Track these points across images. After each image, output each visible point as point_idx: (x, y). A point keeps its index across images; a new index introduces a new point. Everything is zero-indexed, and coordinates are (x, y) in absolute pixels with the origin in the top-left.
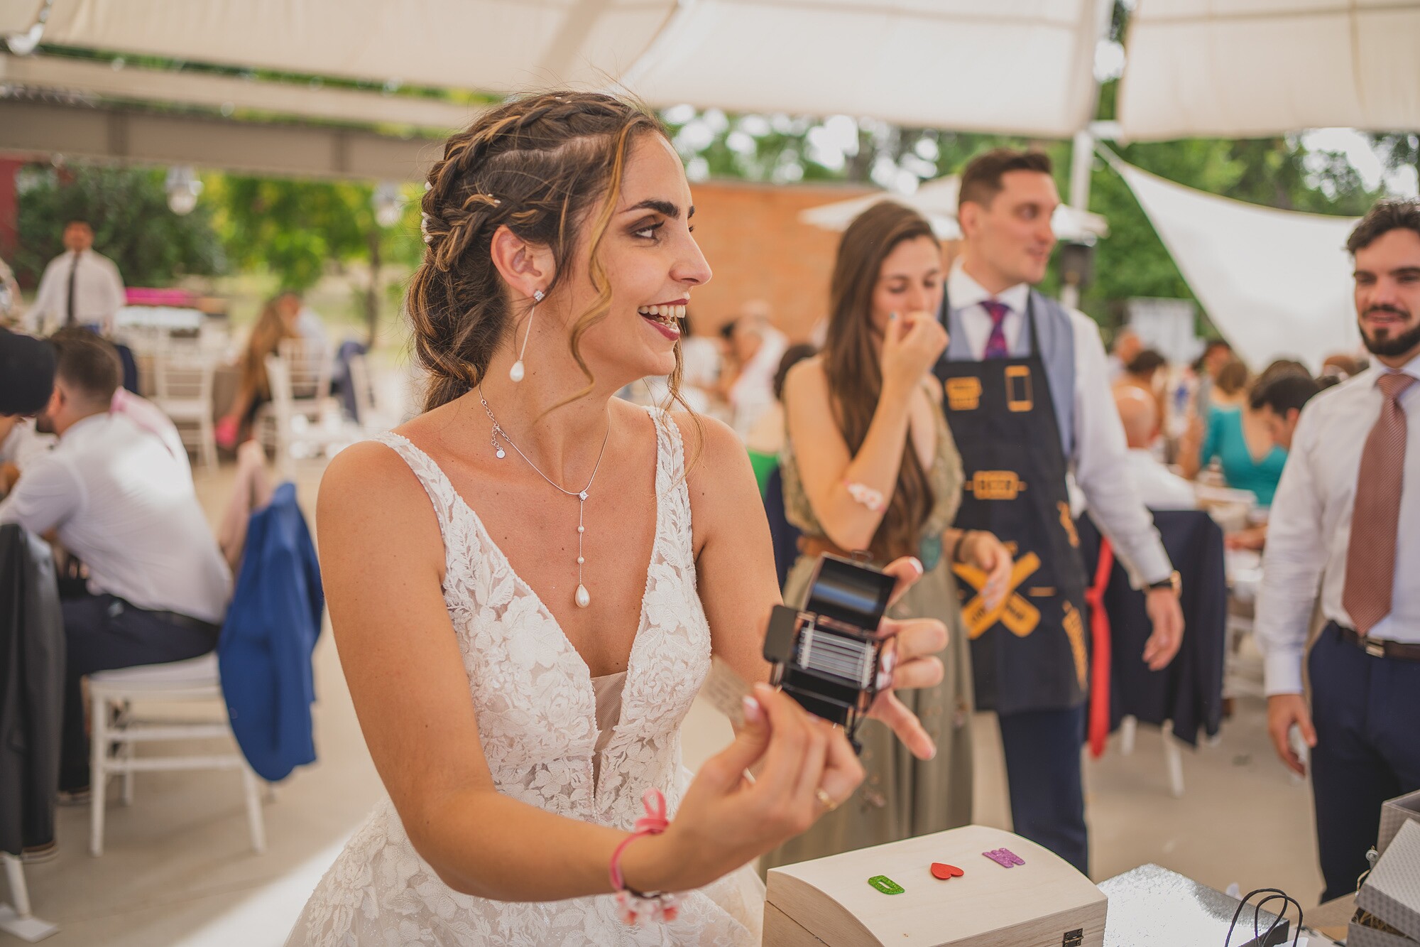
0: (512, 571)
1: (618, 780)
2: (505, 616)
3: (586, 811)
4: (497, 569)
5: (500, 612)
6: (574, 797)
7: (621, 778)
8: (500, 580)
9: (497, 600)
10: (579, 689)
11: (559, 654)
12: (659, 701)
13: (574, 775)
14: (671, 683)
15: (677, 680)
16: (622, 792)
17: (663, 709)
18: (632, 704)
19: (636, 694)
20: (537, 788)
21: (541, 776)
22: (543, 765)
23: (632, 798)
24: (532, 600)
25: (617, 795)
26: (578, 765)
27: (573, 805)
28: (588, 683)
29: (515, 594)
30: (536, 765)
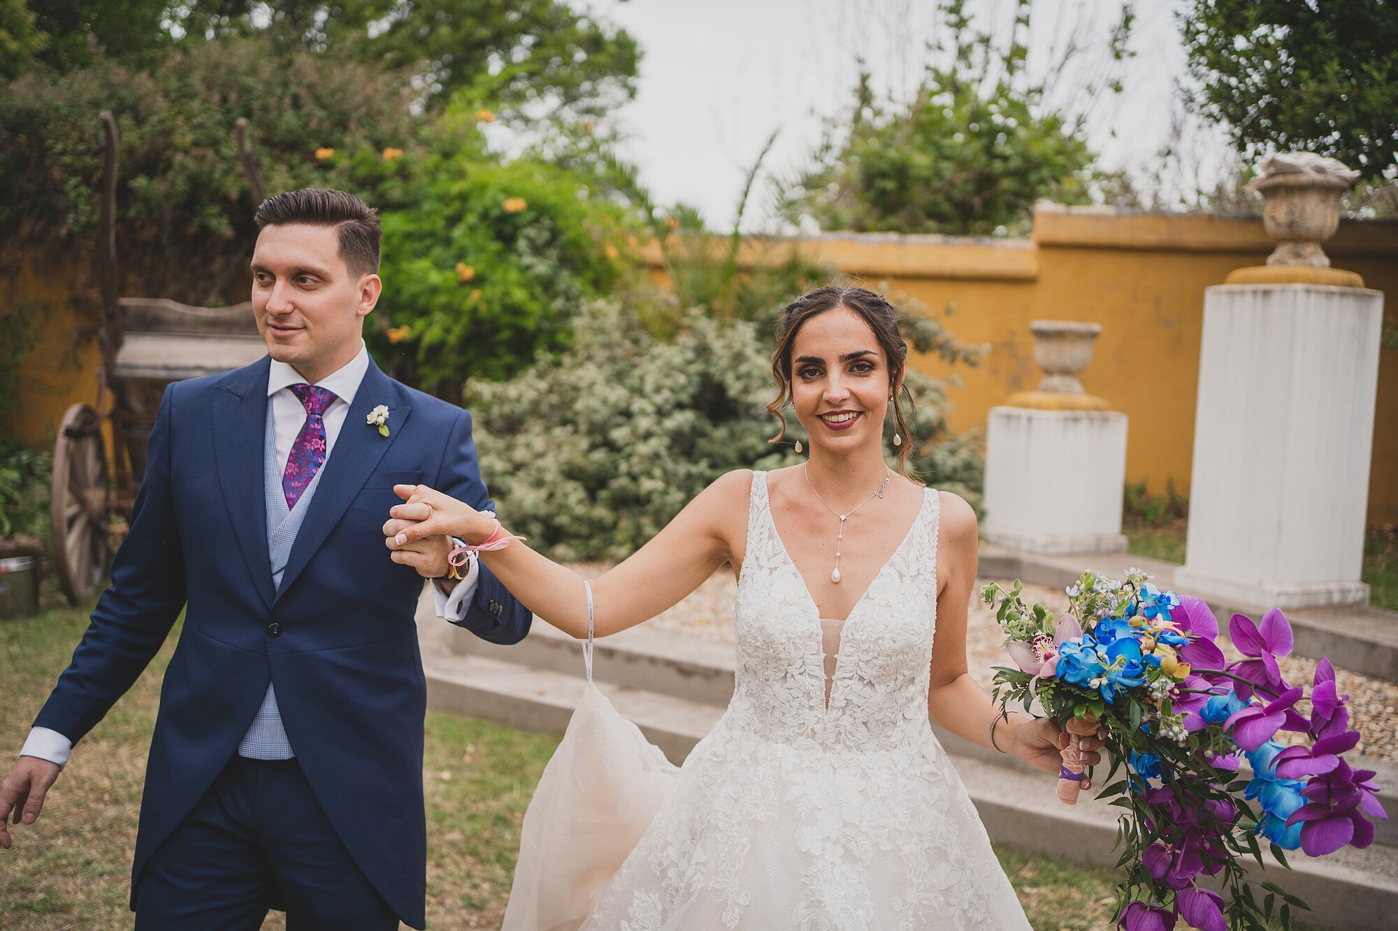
0: (785, 551)
1: (843, 703)
2: (774, 573)
3: (820, 715)
4: (777, 548)
5: (772, 570)
6: (812, 703)
7: (846, 701)
8: (777, 554)
9: (773, 564)
10: (810, 621)
11: (800, 598)
12: (865, 647)
13: (812, 688)
14: (875, 636)
15: (878, 635)
16: (848, 712)
17: (871, 655)
19: (850, 636)
20: (788, 689)
21: (790, 683)
22: (793, 675)
23: (855, 719)
24: (792, 567)
25: (844, 713)
26: (814, 681)
27: (811, 708)
28: (819, 620)
29: (784, 563)
30: (787, 673)
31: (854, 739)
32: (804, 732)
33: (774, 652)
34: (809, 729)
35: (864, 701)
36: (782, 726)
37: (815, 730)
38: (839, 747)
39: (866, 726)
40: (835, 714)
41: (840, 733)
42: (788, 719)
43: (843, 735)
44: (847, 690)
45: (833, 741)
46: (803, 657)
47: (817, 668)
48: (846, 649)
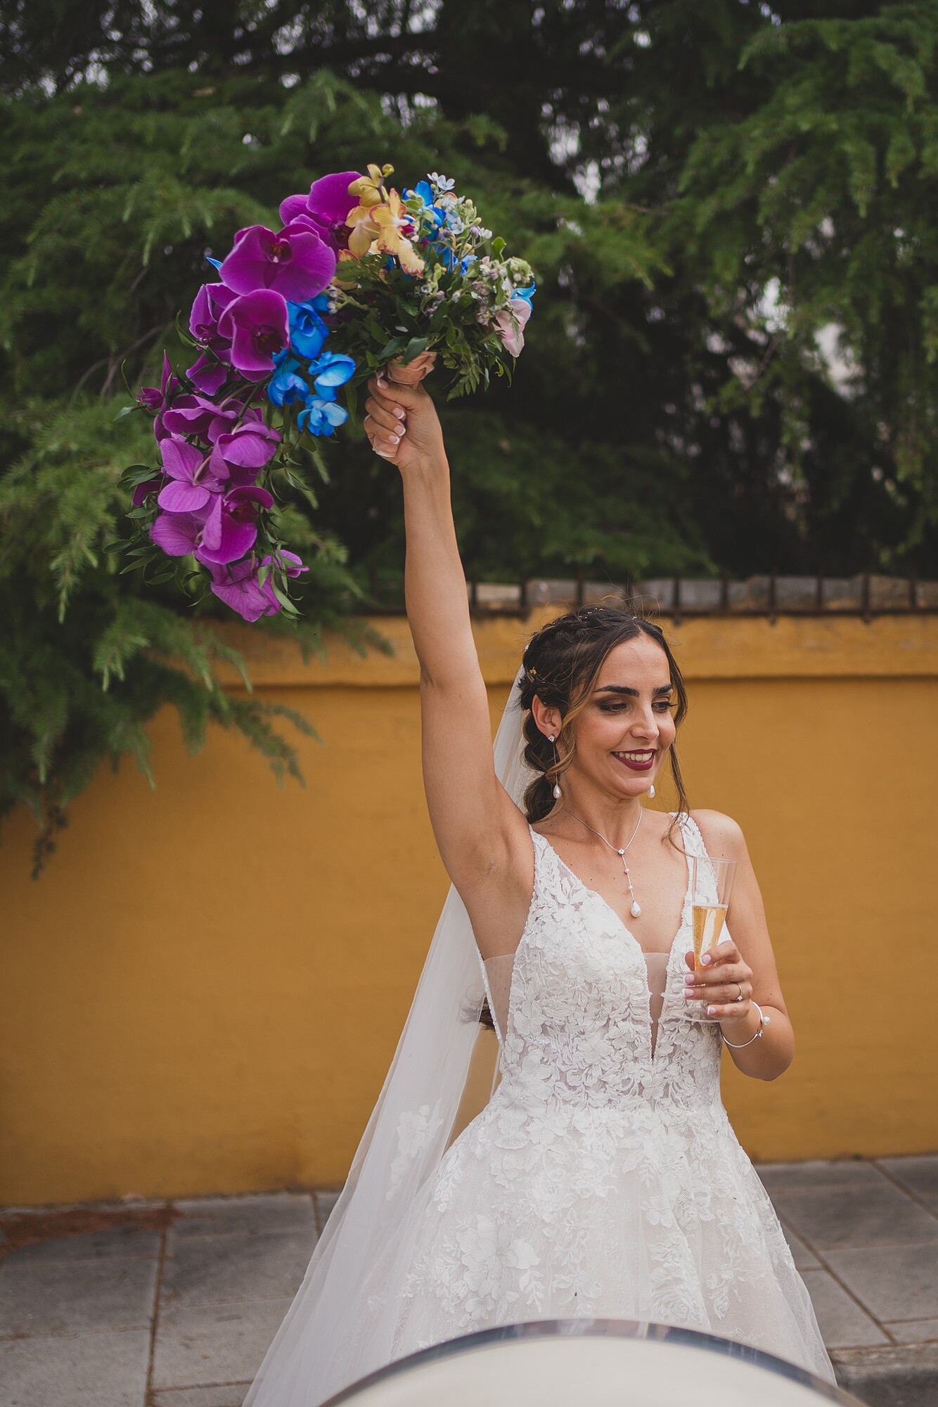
0: (584, 887)
1: (669, 1051)
2: (580, 909)
3: (646, 1067)
4: (575, 885)
6: (637, 1054)
7: (673, 1048)
8: (577, 891)
10: (634, 956)
11: (619, 930)
13: (636, 1036)
16: (675, 1059)
18: (676, 980)
19: (677, 970)
20: (609, 1039)
21: (613, 1031)
22: (615, 1023)
23: (682, 1067)
24: (600, 899)
25: (671, 1062)
26: (639, 1027)
27: (636, 1059)
28: (642, 954)
29: (589, 898)
30: (609, 1019)
31: (681, 1091)
32: (629, 1090)
33: (598, 993)
34: (636, 1085)
35: (691, 1045)
36: (602, 1087)
37: (643, 1084)
38: (667, 1101)
39: (693, 1077)
40: (662, 1064)
41: (667, 1085)
42: (610, 1078)
43: (671, 1087)
44: (674, 1034)
45: (662, 1096)
46: (628, 999)
47: (642, 1011)
48: (673, 986)
